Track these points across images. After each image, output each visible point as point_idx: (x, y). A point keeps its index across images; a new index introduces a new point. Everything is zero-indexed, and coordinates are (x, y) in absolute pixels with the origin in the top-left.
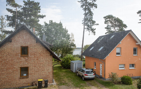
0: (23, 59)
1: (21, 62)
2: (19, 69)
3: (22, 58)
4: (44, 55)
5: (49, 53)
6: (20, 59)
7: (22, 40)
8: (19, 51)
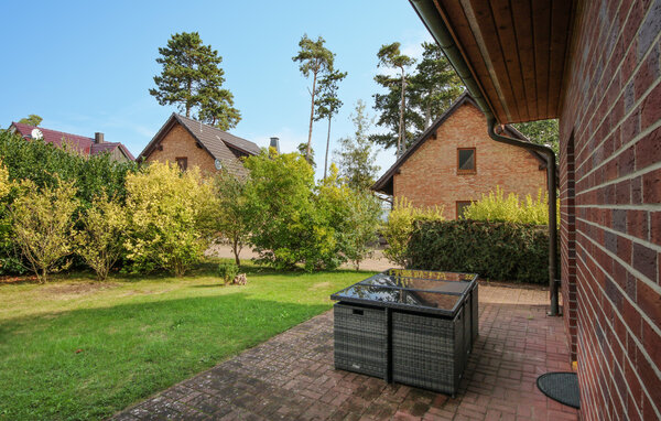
0: (463, 180)
1: (459, 187)
2: (455, 204)
3: (461, 177)
4: (520, 170)
5: (534, 164)
6: (457, 180)
7: (461, 133)
8: (453, 159)
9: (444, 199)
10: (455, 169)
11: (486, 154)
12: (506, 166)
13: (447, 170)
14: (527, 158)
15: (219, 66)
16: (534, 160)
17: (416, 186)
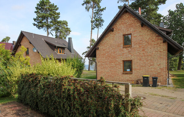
0: (125, 50)
1: (124, 54)
2: (122, 62)
3: (125, 49)
4: (153, 43)
5: (161, 40)
6: (123, 51)
7: (124, 27)
8: (121, 40)
9: (117, 60)
10: (122, 45)
11: (136, 36)
12: (146, 42)
13: (119, 46)
14: (157, 36)
15: (57, 12)
16: (160, 38)
17: (105, 54)
